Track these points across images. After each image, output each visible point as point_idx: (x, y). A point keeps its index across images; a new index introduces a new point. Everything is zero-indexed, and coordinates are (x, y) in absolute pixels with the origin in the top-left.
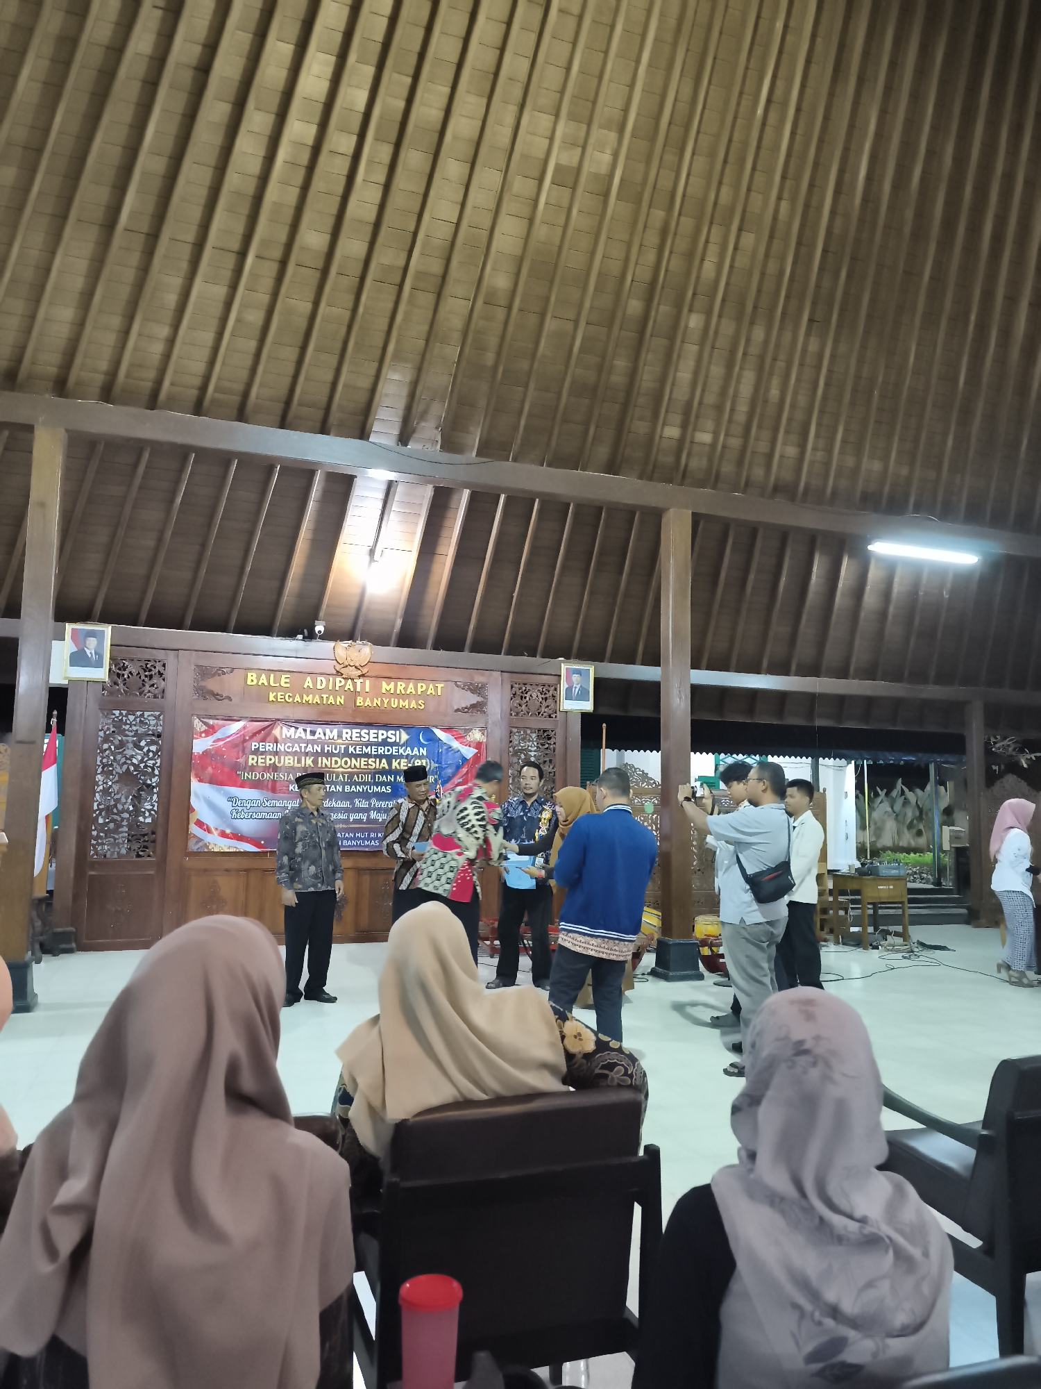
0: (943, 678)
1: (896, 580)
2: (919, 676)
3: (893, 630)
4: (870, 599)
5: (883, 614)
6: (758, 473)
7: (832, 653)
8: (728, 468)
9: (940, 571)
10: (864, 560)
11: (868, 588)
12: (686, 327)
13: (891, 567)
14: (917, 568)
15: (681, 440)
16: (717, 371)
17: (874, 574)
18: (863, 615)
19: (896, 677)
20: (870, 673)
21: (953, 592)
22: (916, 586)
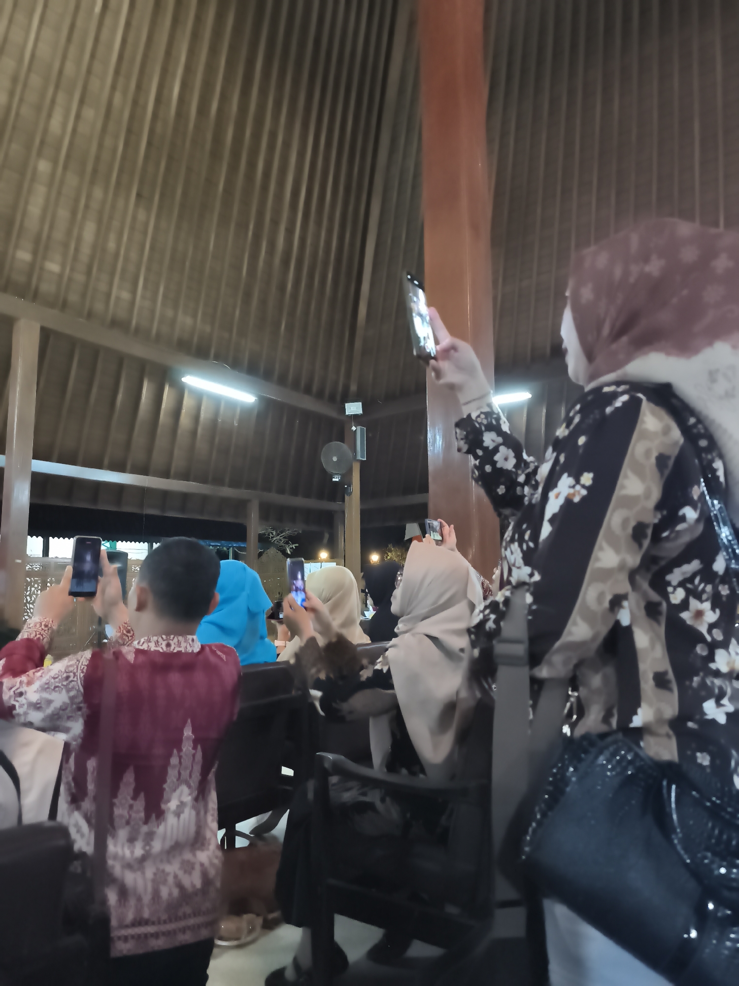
0: (235, 484)
1: (203, 408)
2: (218, 481)
3: (201, 445)
4: (185, 420)
5: (194, 433)
6: (99, 307)
7: (158, 458)
8: (73, 298)
9: (232, 405)
10: (180, 391)
11: (184, 411)
12: (35, 169)
13: (199, 396)
14: (217, 400)
15: (32, 265)
16: (63, 214)
17: (188, 402)
18: (180, 431)
19: (204, 480)
20: (185, 476)
21: (240, 421)
22: (217, 413)
